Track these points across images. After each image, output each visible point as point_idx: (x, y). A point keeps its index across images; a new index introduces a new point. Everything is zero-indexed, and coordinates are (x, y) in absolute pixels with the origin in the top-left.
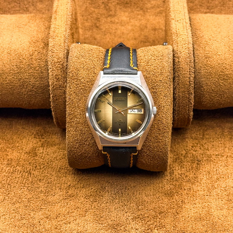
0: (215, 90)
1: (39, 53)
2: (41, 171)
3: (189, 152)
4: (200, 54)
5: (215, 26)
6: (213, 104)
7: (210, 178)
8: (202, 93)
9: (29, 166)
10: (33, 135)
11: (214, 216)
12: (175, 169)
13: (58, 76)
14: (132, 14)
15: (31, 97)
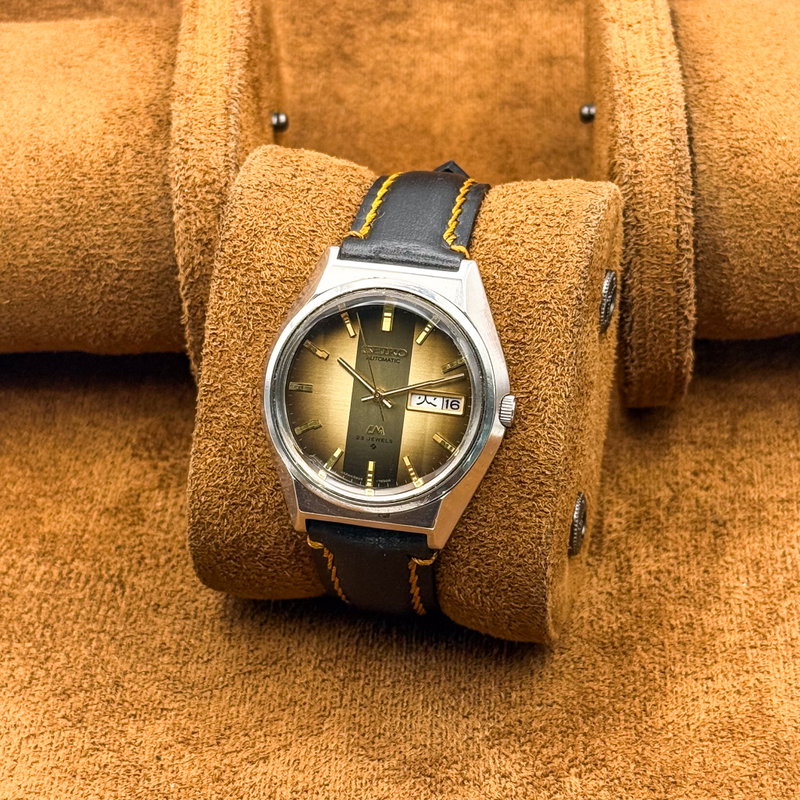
0: (772, 270)
1: (139, 153)
2: (160, 574)
3: (685, 493)
4: (712, 142)
5: (763, 39)
6: (766, 318)
7: (760, 584)
8: (724, 281)
9: (116, 558)
10: (129, 446)
11: (779, 722)
12: (636, 556)
13: (205, 233)
14: (468, 9)
15: (113, 313)
